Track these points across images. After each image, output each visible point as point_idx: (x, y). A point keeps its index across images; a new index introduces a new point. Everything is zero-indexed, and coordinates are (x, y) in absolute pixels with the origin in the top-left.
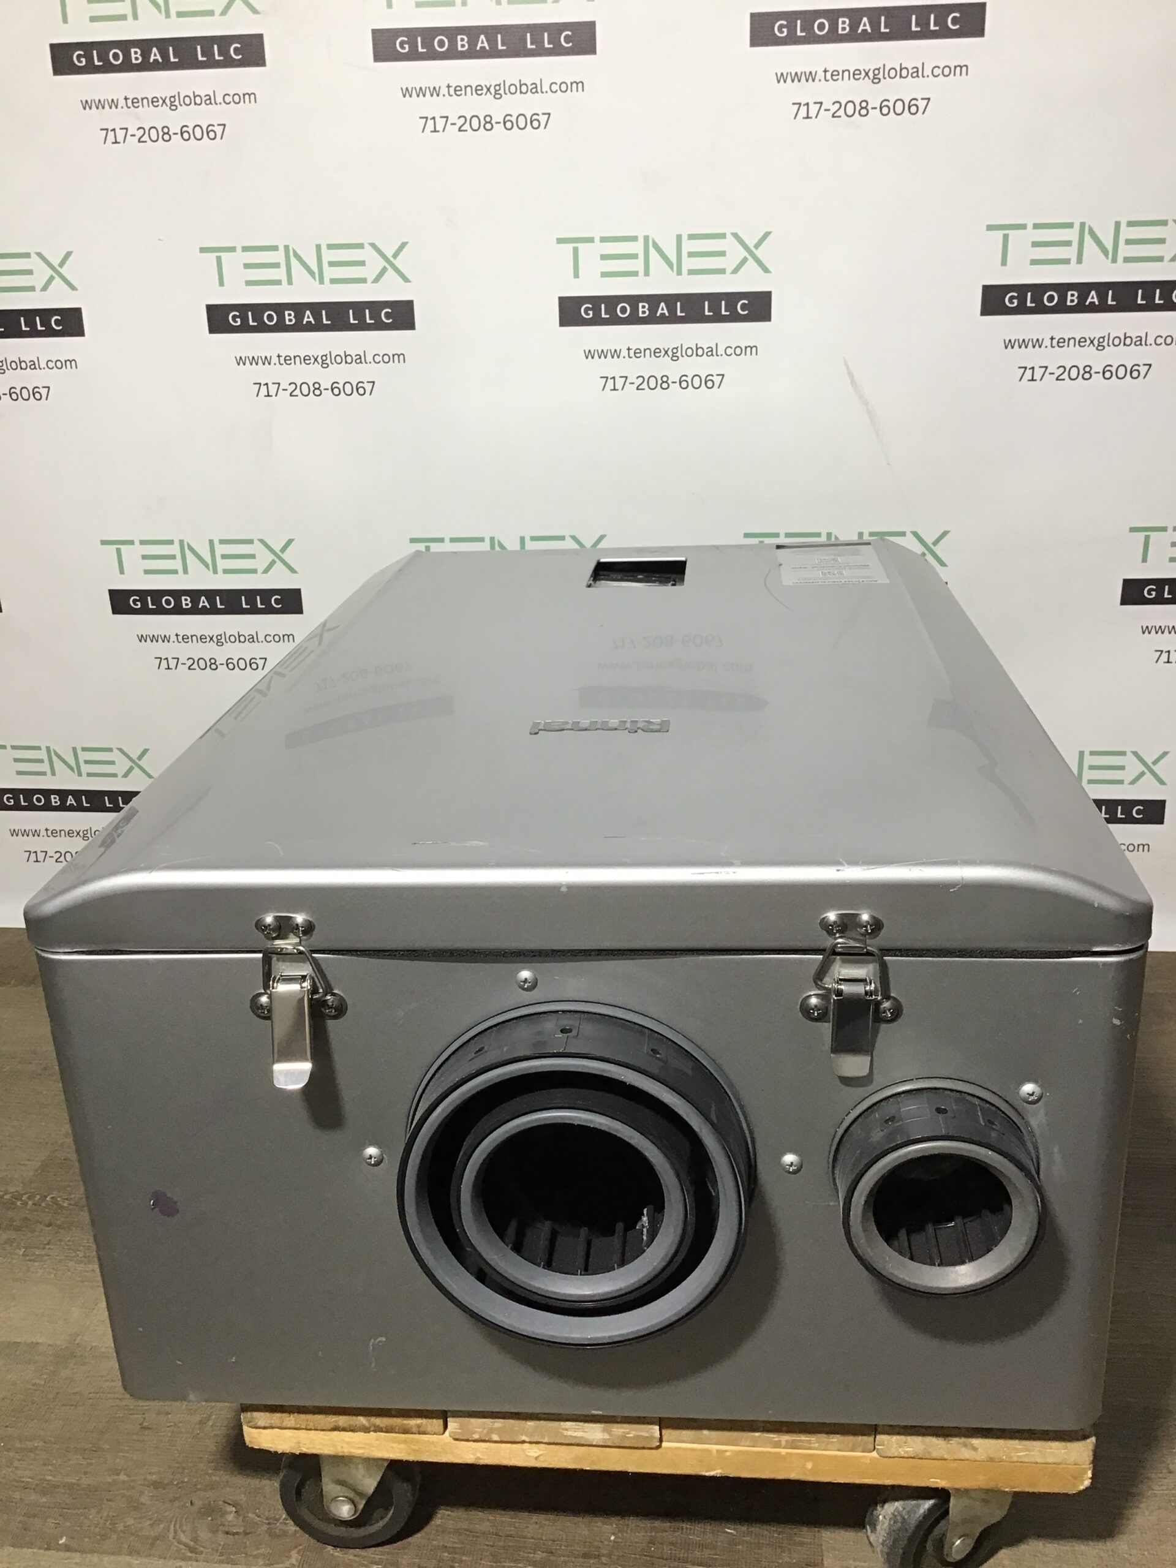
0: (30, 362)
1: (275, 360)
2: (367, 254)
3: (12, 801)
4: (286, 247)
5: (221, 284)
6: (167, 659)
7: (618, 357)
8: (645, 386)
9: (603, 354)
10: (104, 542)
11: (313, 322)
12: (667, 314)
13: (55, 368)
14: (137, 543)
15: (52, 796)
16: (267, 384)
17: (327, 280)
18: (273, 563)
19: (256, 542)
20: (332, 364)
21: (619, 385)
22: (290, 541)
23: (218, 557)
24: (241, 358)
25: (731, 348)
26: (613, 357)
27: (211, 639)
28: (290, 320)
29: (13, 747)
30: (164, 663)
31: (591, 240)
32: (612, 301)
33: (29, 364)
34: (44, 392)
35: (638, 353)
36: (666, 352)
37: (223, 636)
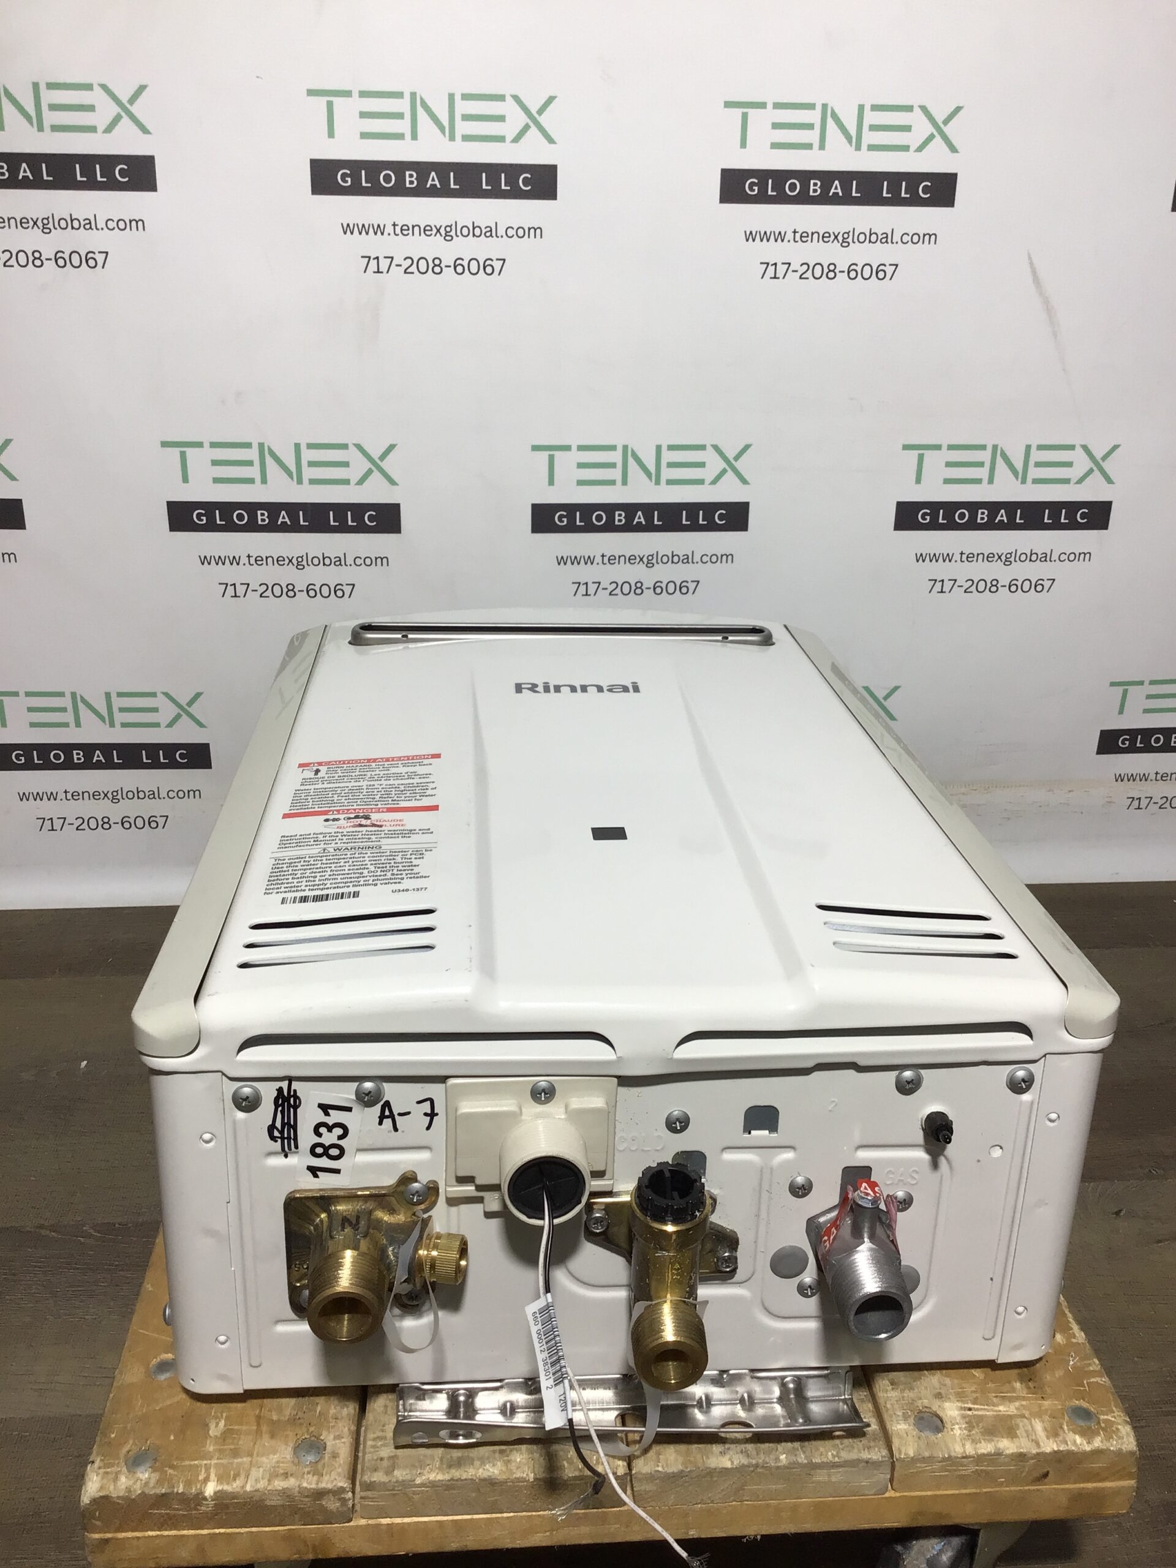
0: (84, 220)
1: (389, 229)
2: (509, 108)
3: (23, 758)
4: (413, 95)
5: (331, 134)
6: (234, 584)
7: (782, 241)
8: (809, 274)
9: (765, 237)
10: (165, 444)
11: (439, 186)
12: (841, 194)
13: (116, 228)
14: (207, 445)
15: (75, 752)
16: (377, 258)
17: (458, 137)
18: (369, 472)
19: (351, 446)
20: (457, 236)
21: (780, 274)
22: (391, 447)
23: (304, 463)
24: (348, 225)
25: (908, 235)
26: (776, 241)
27: (290, 561)
28: (411, 182)
29: (28, 694)
30: (230, 590)
31: (762, 105)
32: (780, 177)
33: (83, 223)
34: (100, 258)
35: (805, 237)
36: (836, 237)
37: (305, 558)
